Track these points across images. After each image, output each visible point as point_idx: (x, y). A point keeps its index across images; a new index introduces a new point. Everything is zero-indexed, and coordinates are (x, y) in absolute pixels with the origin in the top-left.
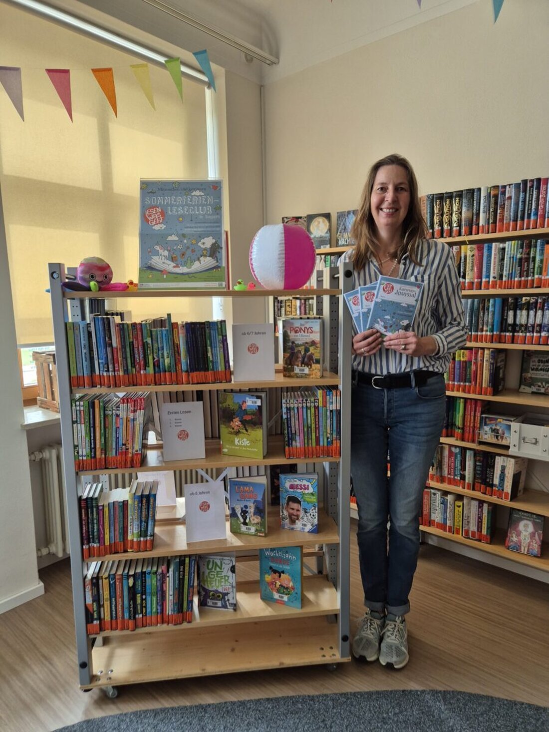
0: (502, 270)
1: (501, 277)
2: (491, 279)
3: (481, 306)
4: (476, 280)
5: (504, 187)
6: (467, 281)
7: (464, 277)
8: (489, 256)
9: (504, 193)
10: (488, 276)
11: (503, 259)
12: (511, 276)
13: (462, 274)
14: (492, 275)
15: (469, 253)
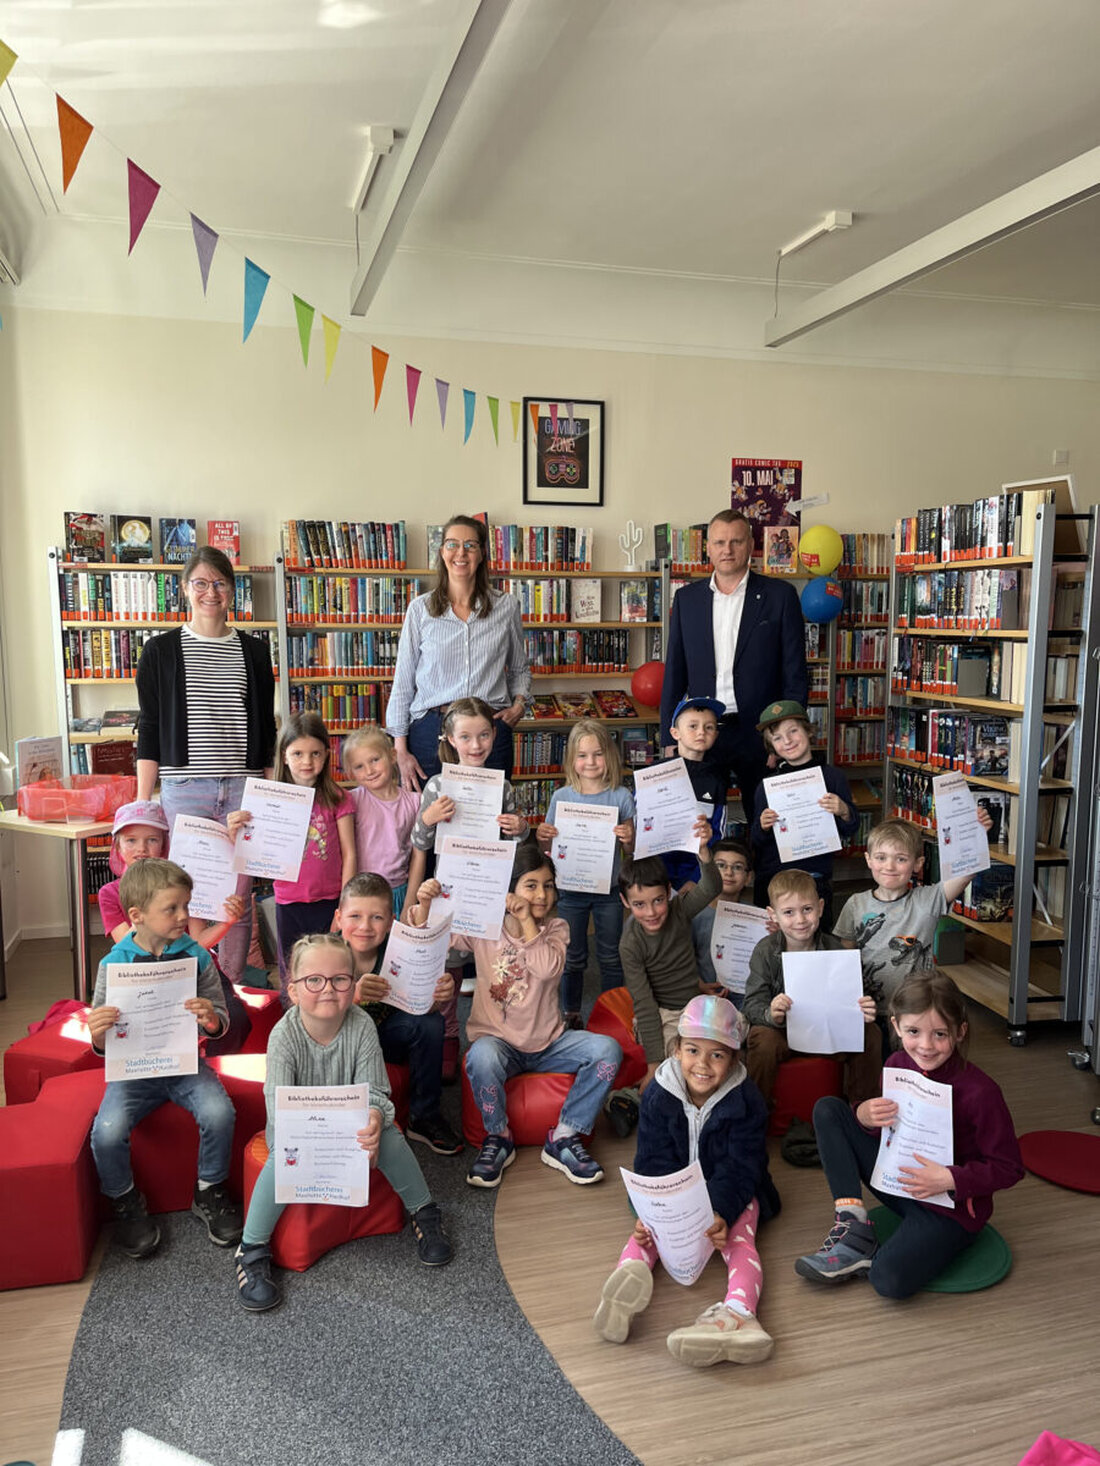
0: (378, 604)
1: (377, 611)
2: (368, 613)
3: (354, 640)
4: (353, 613)
5: (353, 525)
6: (345, 613)
7: (341, 609)
8: (364, 590)
9: (354, 530)
10: (364, 610)
11: (378, 594)
12: (386, 610)
13: (339, 606)
14: (368, 609)
15: (344, 586)
